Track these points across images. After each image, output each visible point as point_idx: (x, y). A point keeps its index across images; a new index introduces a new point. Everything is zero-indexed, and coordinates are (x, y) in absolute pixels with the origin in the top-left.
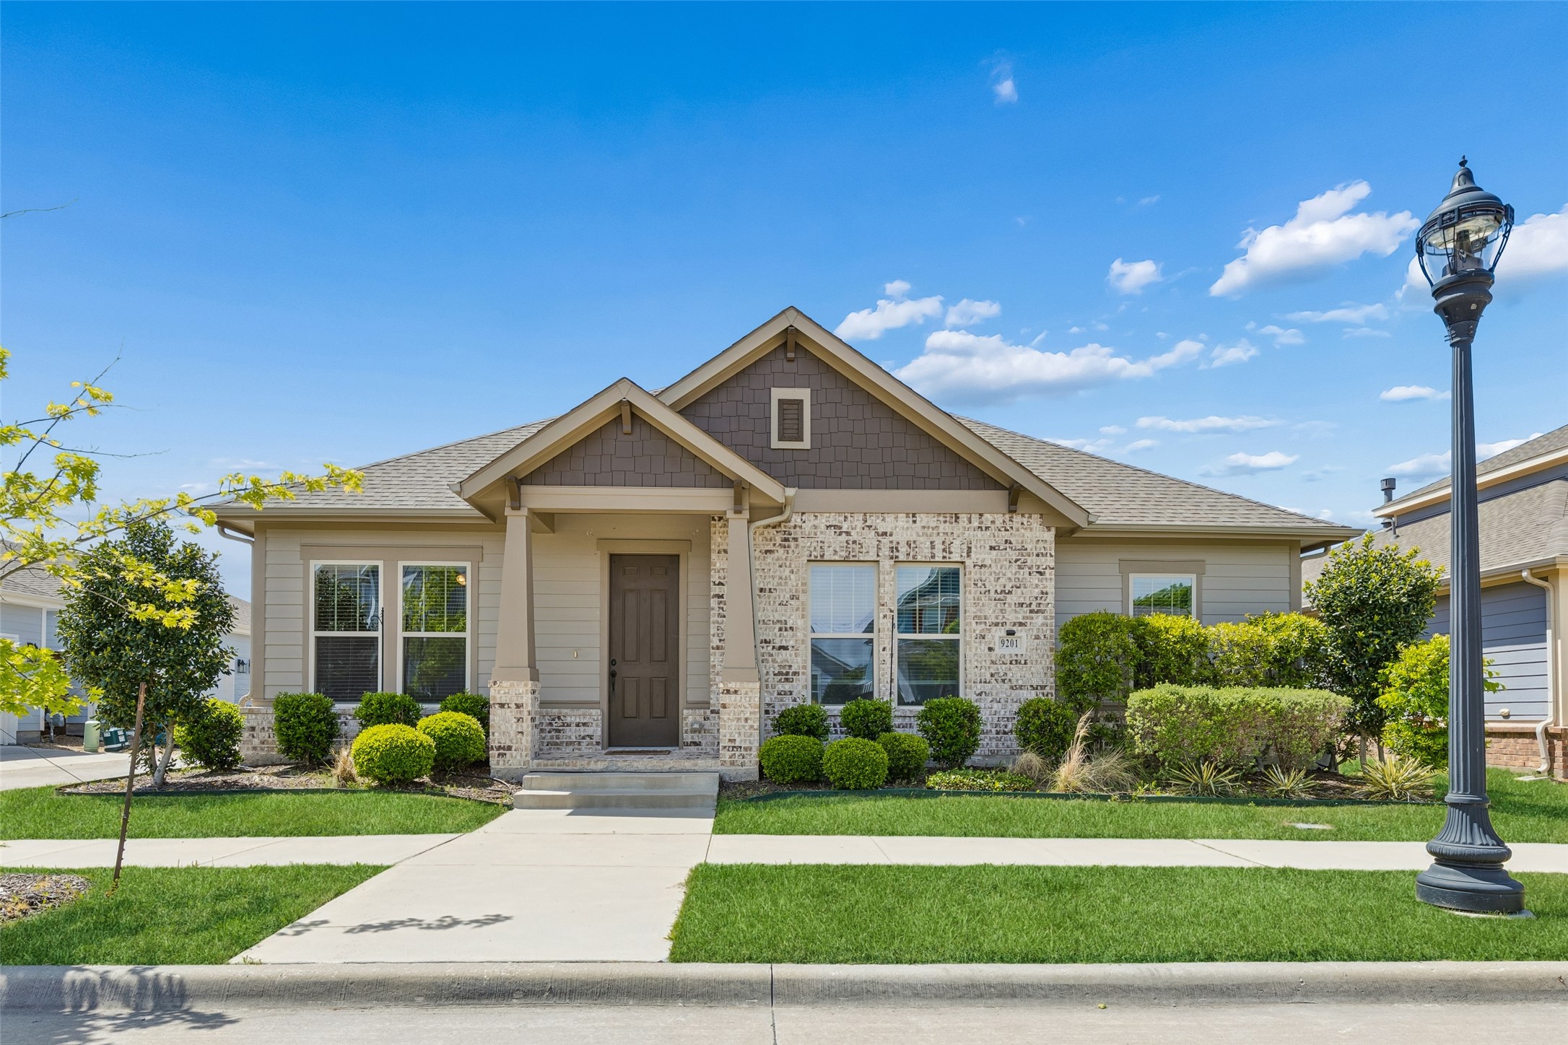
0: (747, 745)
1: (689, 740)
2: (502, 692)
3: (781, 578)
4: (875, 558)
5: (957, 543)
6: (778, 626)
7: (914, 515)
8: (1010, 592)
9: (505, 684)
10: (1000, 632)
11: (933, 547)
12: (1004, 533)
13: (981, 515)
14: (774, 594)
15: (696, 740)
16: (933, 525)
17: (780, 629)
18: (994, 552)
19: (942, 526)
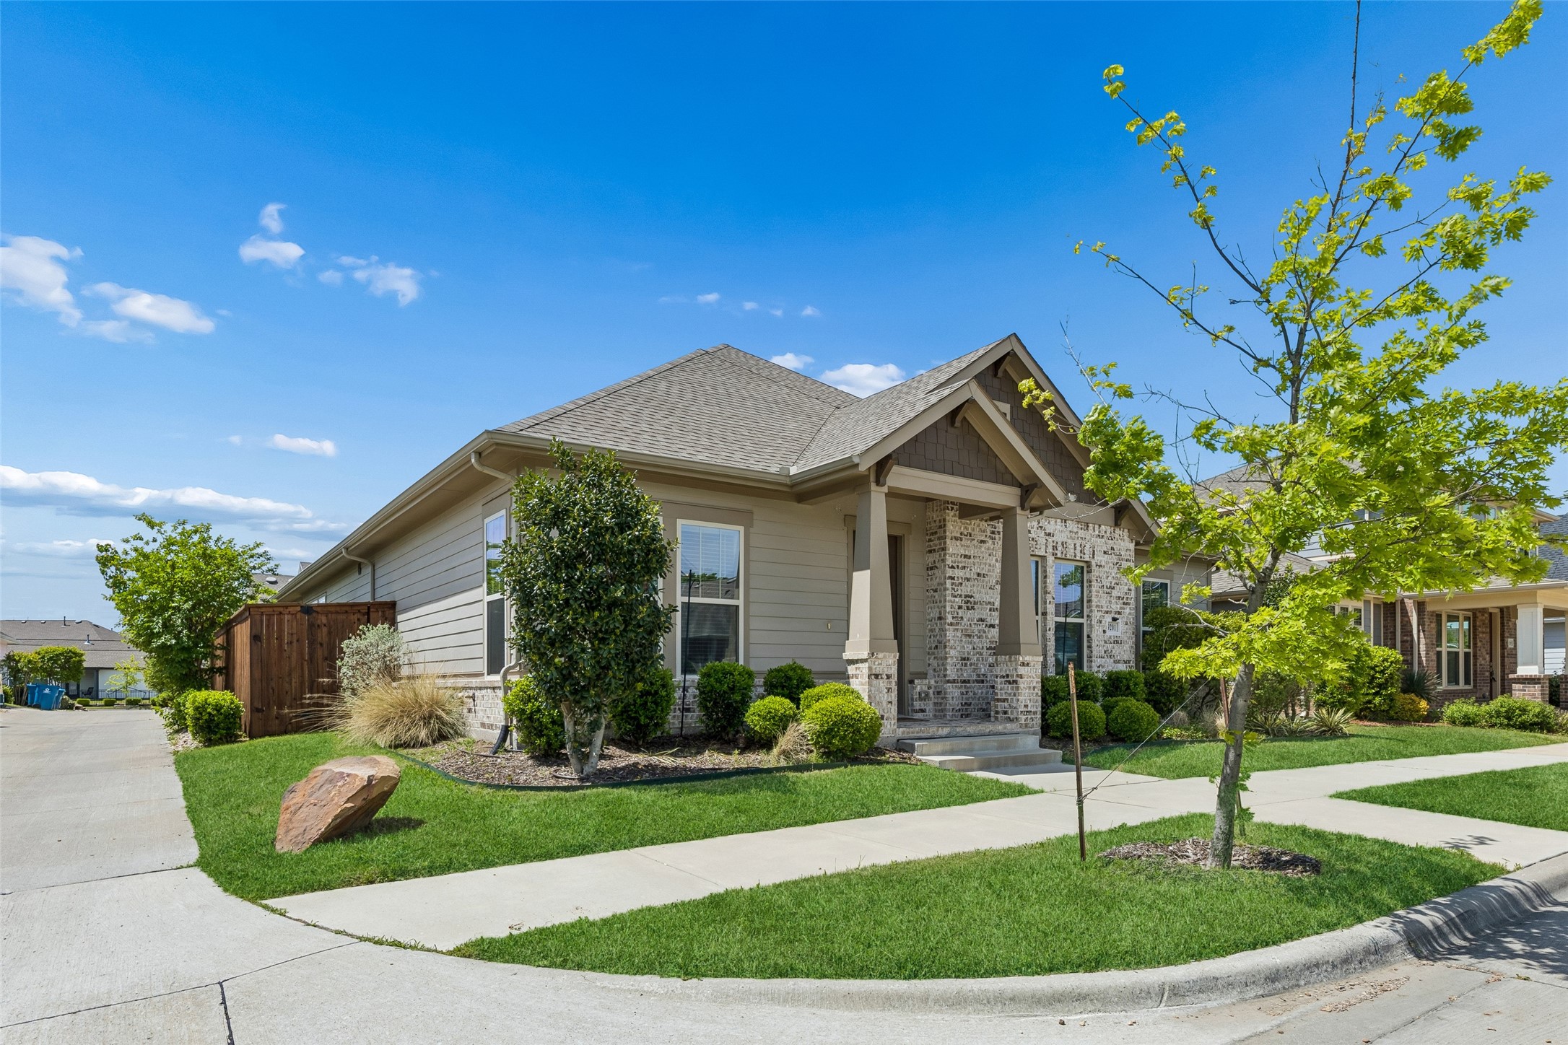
0: (1035, 710)
1: (918, 708)
2: (876, 663)
3: (990, 565)
4: (1043, 554)
5: (1088, 546)
6: (989, 607)
7: (1065, 520)
8: (1114, 588)
9: (880, 655)
10: (1108, 619)
11: (1075, 549)
12: (1111, 541)
13: (1100, 526)
14: (986, 579)
15: (923, 707)
16: (1075, 530)
17: (990, 610)
18: (1106, 556)
19: (1080, 532)
